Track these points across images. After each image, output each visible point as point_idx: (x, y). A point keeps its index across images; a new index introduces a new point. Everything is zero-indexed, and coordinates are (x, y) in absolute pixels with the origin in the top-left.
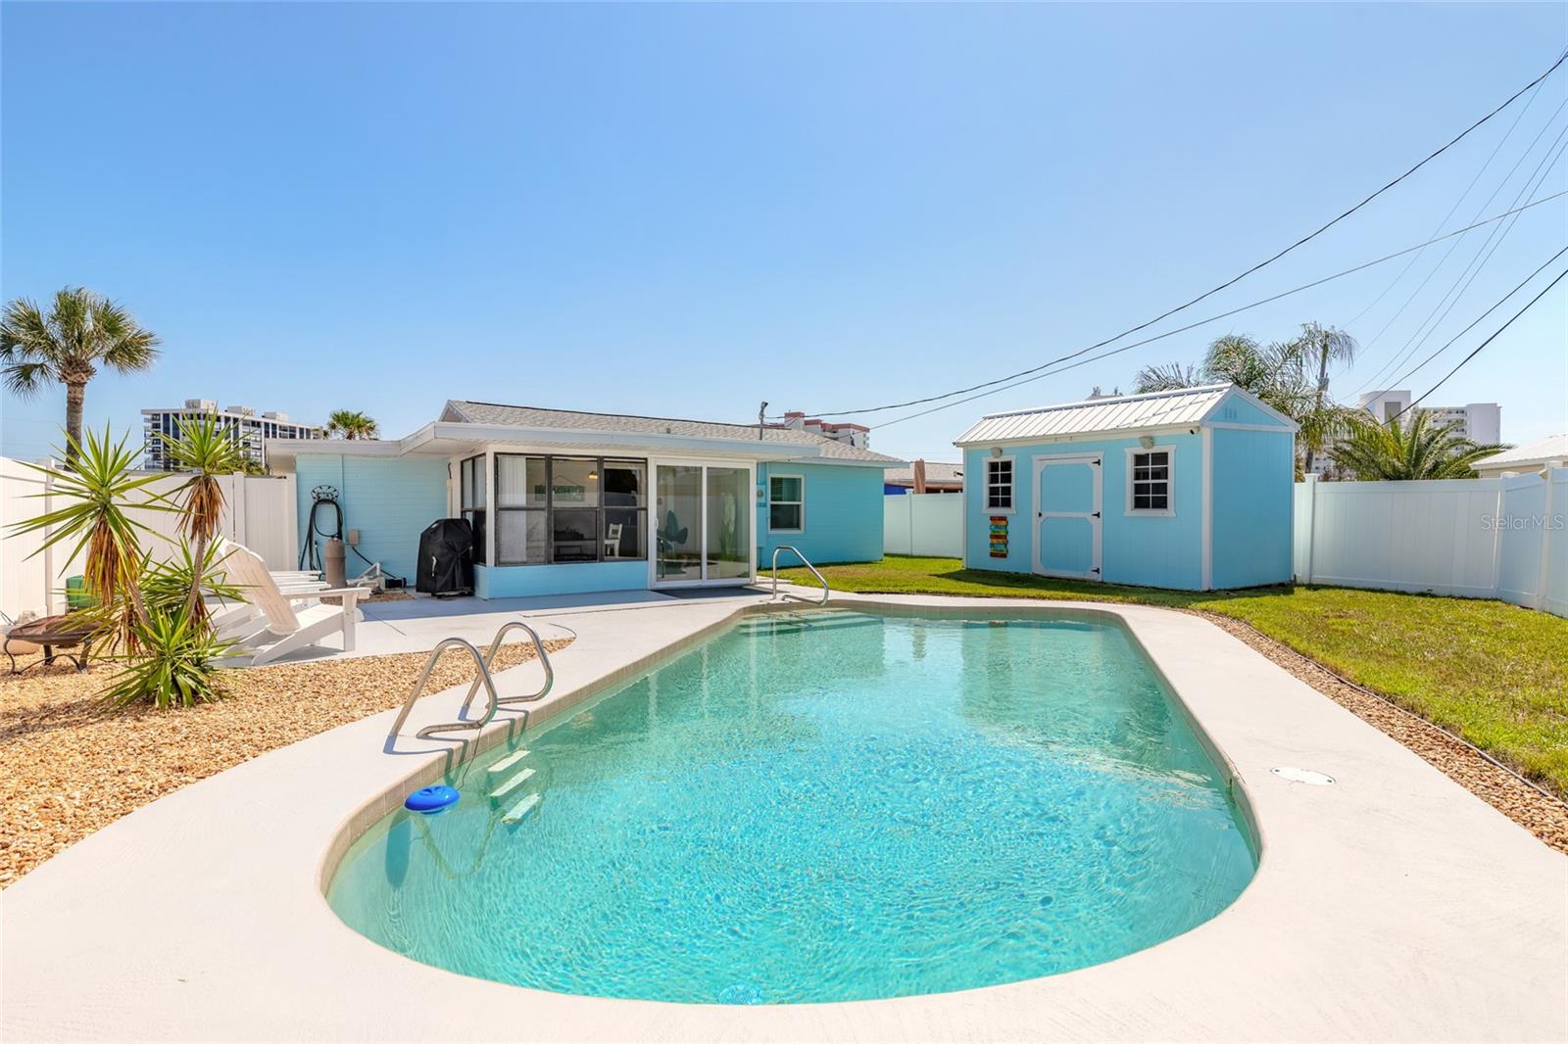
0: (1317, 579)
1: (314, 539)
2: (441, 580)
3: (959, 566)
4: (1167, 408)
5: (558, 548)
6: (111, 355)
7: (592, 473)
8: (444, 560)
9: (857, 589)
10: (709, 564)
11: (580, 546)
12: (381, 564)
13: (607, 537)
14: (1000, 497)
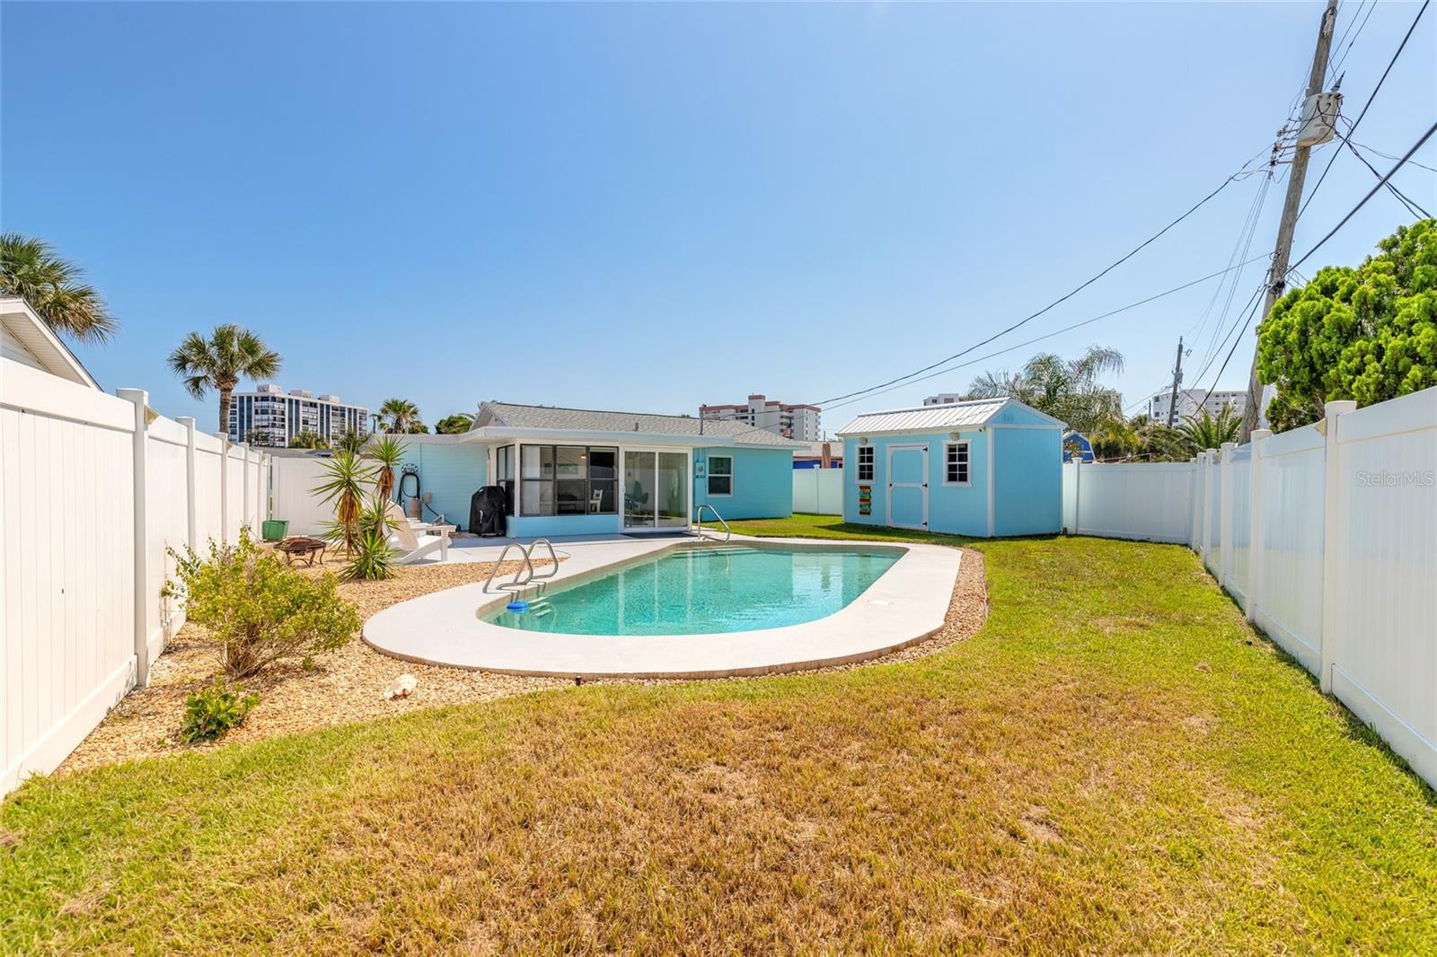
0: (1081, 530)
1: (402, 498)
2: (486, 526)
3: (840, 521)
4: (978, 412)
5: (560, 505)
6: (249, 369)
7: (583, 455)
8: (488, 513)
9: (756, 534)
10: (659, 518)
11: (574, 505)
12: (445, 515)
13: (592, 498)
14: (866, 473)
